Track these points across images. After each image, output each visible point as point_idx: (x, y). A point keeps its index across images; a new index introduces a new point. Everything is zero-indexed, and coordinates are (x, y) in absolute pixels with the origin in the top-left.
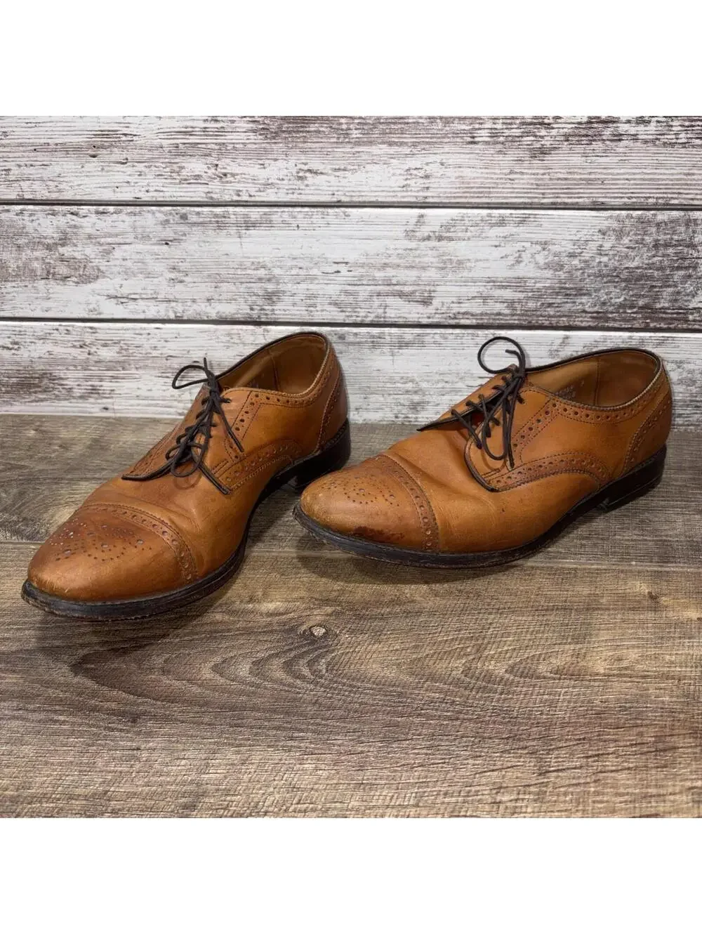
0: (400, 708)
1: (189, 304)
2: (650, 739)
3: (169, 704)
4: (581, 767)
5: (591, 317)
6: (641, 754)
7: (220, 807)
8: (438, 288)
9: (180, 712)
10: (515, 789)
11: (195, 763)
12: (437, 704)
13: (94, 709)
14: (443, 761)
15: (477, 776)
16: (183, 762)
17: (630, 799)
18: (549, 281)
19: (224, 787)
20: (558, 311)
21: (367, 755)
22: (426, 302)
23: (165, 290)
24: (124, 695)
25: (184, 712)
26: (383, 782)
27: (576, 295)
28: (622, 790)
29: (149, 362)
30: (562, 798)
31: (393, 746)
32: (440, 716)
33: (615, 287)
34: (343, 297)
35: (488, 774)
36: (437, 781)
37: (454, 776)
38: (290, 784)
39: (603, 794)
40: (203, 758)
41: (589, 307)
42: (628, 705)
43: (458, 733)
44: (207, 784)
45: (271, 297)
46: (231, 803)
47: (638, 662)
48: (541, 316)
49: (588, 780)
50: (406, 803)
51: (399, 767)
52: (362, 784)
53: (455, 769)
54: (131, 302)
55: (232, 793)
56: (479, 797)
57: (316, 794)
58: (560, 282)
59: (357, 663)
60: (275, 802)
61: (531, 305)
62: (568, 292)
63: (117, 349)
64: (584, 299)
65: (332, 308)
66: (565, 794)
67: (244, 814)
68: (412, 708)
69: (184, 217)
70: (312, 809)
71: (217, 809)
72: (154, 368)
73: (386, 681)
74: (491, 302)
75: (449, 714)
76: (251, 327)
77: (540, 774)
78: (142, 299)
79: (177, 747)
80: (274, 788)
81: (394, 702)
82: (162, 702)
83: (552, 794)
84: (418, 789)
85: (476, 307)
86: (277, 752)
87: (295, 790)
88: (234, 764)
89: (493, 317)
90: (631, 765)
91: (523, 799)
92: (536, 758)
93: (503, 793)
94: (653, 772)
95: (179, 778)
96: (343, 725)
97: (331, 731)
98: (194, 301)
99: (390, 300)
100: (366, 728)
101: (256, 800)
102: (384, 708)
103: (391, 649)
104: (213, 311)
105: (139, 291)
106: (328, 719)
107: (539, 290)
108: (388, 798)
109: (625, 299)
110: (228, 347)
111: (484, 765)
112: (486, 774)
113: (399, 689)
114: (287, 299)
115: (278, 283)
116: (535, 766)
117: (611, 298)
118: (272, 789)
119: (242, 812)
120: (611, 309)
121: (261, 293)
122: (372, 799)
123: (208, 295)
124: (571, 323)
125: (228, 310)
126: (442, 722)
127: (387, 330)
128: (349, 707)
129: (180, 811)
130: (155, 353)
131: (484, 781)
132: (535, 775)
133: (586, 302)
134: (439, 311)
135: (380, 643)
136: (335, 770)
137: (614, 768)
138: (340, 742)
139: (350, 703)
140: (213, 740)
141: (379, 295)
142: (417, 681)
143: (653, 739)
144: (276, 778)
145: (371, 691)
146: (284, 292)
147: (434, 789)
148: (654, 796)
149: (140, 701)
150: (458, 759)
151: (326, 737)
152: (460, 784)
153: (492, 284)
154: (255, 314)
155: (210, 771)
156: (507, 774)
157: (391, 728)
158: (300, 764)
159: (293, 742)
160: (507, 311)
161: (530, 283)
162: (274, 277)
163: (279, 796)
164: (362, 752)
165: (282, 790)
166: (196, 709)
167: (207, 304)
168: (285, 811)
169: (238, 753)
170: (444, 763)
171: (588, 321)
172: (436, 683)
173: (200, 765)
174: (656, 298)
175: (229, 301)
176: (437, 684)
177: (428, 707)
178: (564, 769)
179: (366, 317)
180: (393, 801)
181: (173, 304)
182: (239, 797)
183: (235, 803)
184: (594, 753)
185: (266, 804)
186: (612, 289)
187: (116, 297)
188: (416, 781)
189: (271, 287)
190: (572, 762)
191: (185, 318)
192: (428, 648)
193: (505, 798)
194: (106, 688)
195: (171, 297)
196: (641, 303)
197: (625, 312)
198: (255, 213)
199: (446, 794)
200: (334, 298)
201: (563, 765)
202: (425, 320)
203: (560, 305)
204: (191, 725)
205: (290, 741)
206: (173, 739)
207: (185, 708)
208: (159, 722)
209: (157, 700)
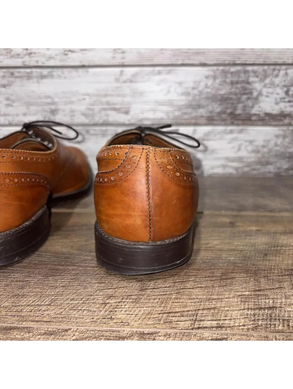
0: (63, 263)
1: (15, 117)
4: (169, 287)
5: (206, 119)
6: (210, 281)
8: (132, 106)
10: (121, 297)
12: (88, 261)
14: (78, 285)
15: (98, 291)
17: (198, 301)
20: (189, 117)
21: (30, 282)
22: (127, 113)
23: (4, 110)
26: (33, 294)
27: (197, 108)
28: (194, 297)
30: (152, 301)
31: (50, 278)
34: (88, 112)
35: (106, 290)
36: (70, 294)
37: (82, 291)
39: (180, 299)
41: (205, 114)
42: (207, 261)
43: (95, 273)
45: (54, 112)
47: (217, 245)
49: (172, 293)
50: (42, 304)
51: (48, 287)
52: (18, 295)
53: (84, 289)
56: (94, 301)
58: (190, 102)
61: (177, 113)
62: (194, 107)
64: (201, 110)
65: (83, 117)
66: (154, 299)
69: (12, 74)
74: (157, 112)
75: (93, 265)
77: (141, 290)
83: (145, 299)
84: (55, 297)
85: (151, 115)
90: (203, 286)
91: (124, 302)
92: (141, 283)
93: (112, 299)
94: (217, 288)
98: (17, 115)
100: (37, 271)
102: (53, 263)
103: (72, 241)
106: (15, 267)
108: (32, 301)
109: (221, 110)
111: (105, 286)
112: (104, 290)
113: (67, 256)
114: (61, 113)
115: (56, 105)
116: (139, 286)
117: (214, 109)
120: (215, 115)
121: (49, 110)
122: (20, 302)
123: (24, 112)
124: (197, 122)
126: (87, 268)
128: (32, 262)
131: (101, 293)
132: (138, 291)
133: (202, 112)
134: (133, 118)
135: (66, 239)
136: (4, 289)
137: (191, 287)
141: (104, 109)
142: (80, 252)
143: (220, 274)
145: (49, 256)
146: (60, 110)
147: (65, 297)
148: (215, 299)
150: (89, 284)
151: (8, 274)
152: (84, 295)
156: (119, 290)
157: (53, 271)
160: (166, 117)
162: (55, 102)
167: (24, 116)
171: (204, 121)
174: (235, 109)
176: (91, 253)
177: (82, 262)
178: (158, 288)
180: (34, 303)
181: (8, 117)
184: (180, 281)
186: (214, 105)
188: (56, 293)
190: (164, 285)
193: (111, 302)
195: (6, 114)
197: (221, 117)
198: (45, 72)
199: (72, 300)
200: (83, 112)
201: (157, 286)
202: (127, 122)
203: (190, 114)
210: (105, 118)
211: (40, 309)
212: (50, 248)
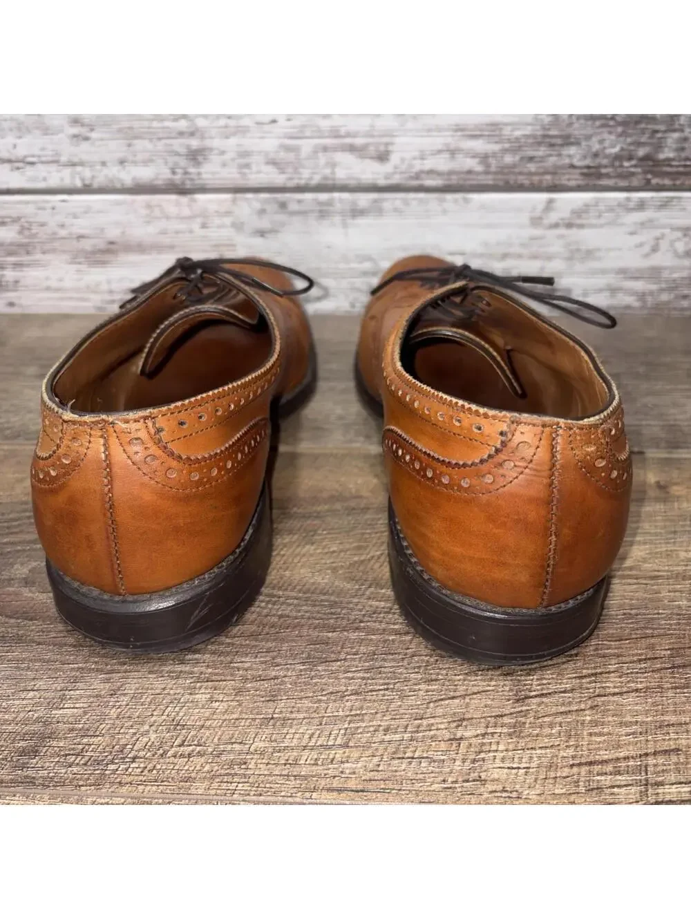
0: (332, 621)
1: (98, 167)
2: (664, 652)
3: (25, 622)
4: (572, 690)
5: (582, 174)
6: (653, 671)
7: (72, 752)
8: (397, 140)
10: (482, 720)
11: (47, 695)
12: (382, 615)
14: (386, 687)
15: (432, 705)
16: (31, 694)
17: (640, 730)
18: (530, 128)
19: (80, 726)
20: (540, 167)
21: (282, 681)
22: (383, 157)
23: (68, 151)
25: (44, 632)
26: (301, 716)
27: (562, 145)
28: (628, 718)
29: (57, 244)
30: (547, 731)
31: (320, 668)
32: (384, 630)
33: (610, 133)
34: (282, 154)
35: (447, 702)
36: (376, 713)
37: (400, 706)
38: (173, 720)
39: (603, 724)
40: (59, 688)
41: (580, 160)
42: (633, 612)
43: (408, 651)
44: (58, 722)
45: (195, 156)
46: (87, 747)
47: (645, 560)
48: (521, 173)
49: (583, 706)
50: (330, 743)
51: (325, 695)
52: (272, 718)
53: (401, 698)
54: (28, 168)
55: (92, 734)
56: (432, 733)
57: (208, 733)
58: (544, 129)
59: (281, 568)
60: (149, 744)
61: (509, 159)
62: (554, 141)
63: (16, 227)
64: (572, 150)
65: (270, 169)
66: (551, 726)
67: (103, 760)
68: (348, 621)
70: (199, 752)
71: (66, 755)
72: (64, 252)
73: (316, 589)
74: (459, 157)
75: (396, 627)
76: (173, 197)
77: (518, 701)
78: (42, 162)
79: (26, 674)
80: (151, 726)
81: (325, 614)
82: (18, 618)
83: (533, 726)
84: (349, 724)
85: (442, 163)
86: (160, 679)
87: (178, 728)
88: (100, 696)
89: (462, 176)
90: (640, 686)
91: (493, 734)
92: (511, 680)
93: (466, 726)
94: (670, 694)
95: (22, 715)
96: (254, 643)
97: (237, 652)
98: (104, 164)
99: (341, 157)
100: (285, 646)
101: (123, 742)
102: (310, 622)
103: (326, 550)
104: (128, 176)
105: (37, 152)
106: (235, 637)
107: (517, 139)
108: (307, 736)
109: (622, 149)
110: (148, 222)
111: (442, 691)
112: (443, 702)
113: (332, 598)
114: (214, 158)
115: (203, 138)
116: (511, 690)
117: (605, 148)
118: (146, 727)
119: (100, 758)
120: (605, 162)
121: (183, 151)
122: (285, 738)
123: (121, 155)
124: (557, 182)
125: (145, 174)
126: (387, 637)
127: (336, 195)
128: (265, 621)
129: (15, 759)
130: (63, 233)
131: (440, 711)
132: (511, 702)
133: (574, 154)
134: (398, 170)
135: (312, 544)
136: (237, 701)
137: (616, 690)
138: (247, 665)
139: (266, 616)
140: (76, 666)
141: (325, 149)
142: (357, 587)
143: (669, 652)
144: (155, 713)
145: (296, 601)
146: (211, 149)
147: (371, 724)
148: (673, 725)
150: (405, 683)
151: (229, 659)
152: (407, 716)
153: (459, 133)
154: (178, 178)
155: (66, 706)
156: (473, 701)
157: (318, 646)
158: (191, 694)
159: (184, 665)
160: (479, 168)
161: (507, 131)
162: (197, 130)
163: (155, 736)
164: (276, 678)
165: (161, 728)
167: (120, 167)
168: (162, 755)
169: (108, 680)
170: (387, 689)
171: (576, 180)
172: (382, 589)
173: (54, 699)
174: (659, 147)
175: (147, 162)
176: (383, 591)
177: (370, 619)
178: (550, 694)
179: (311, 179)
180: (313, 740)
181: (79, 169)
182: (99, 738)
183: (93, 746)
184: (590, 671)
185: (135, 748)
186: (606, 136)
187: (9, 161)
188: (348, 713)
189: (195, 143)
190: (560, 684)
191: (95, 185)
192: (375, 548)
193: (467, 734)
195: (76, 160)
196: (641, 152)
197: (621, 166)
199: (387, 730)
200: (272, 156)
201: (548, 688)
202: (382, 182)
203: (543, 159)
204: (50, 647)
205: (180, 666)
206: (23, 666)
207: (46, 626)
208: (8, 645)
209: (11, 617)
210: (328, 171)
211: (331, 757)
212: (287, 573)
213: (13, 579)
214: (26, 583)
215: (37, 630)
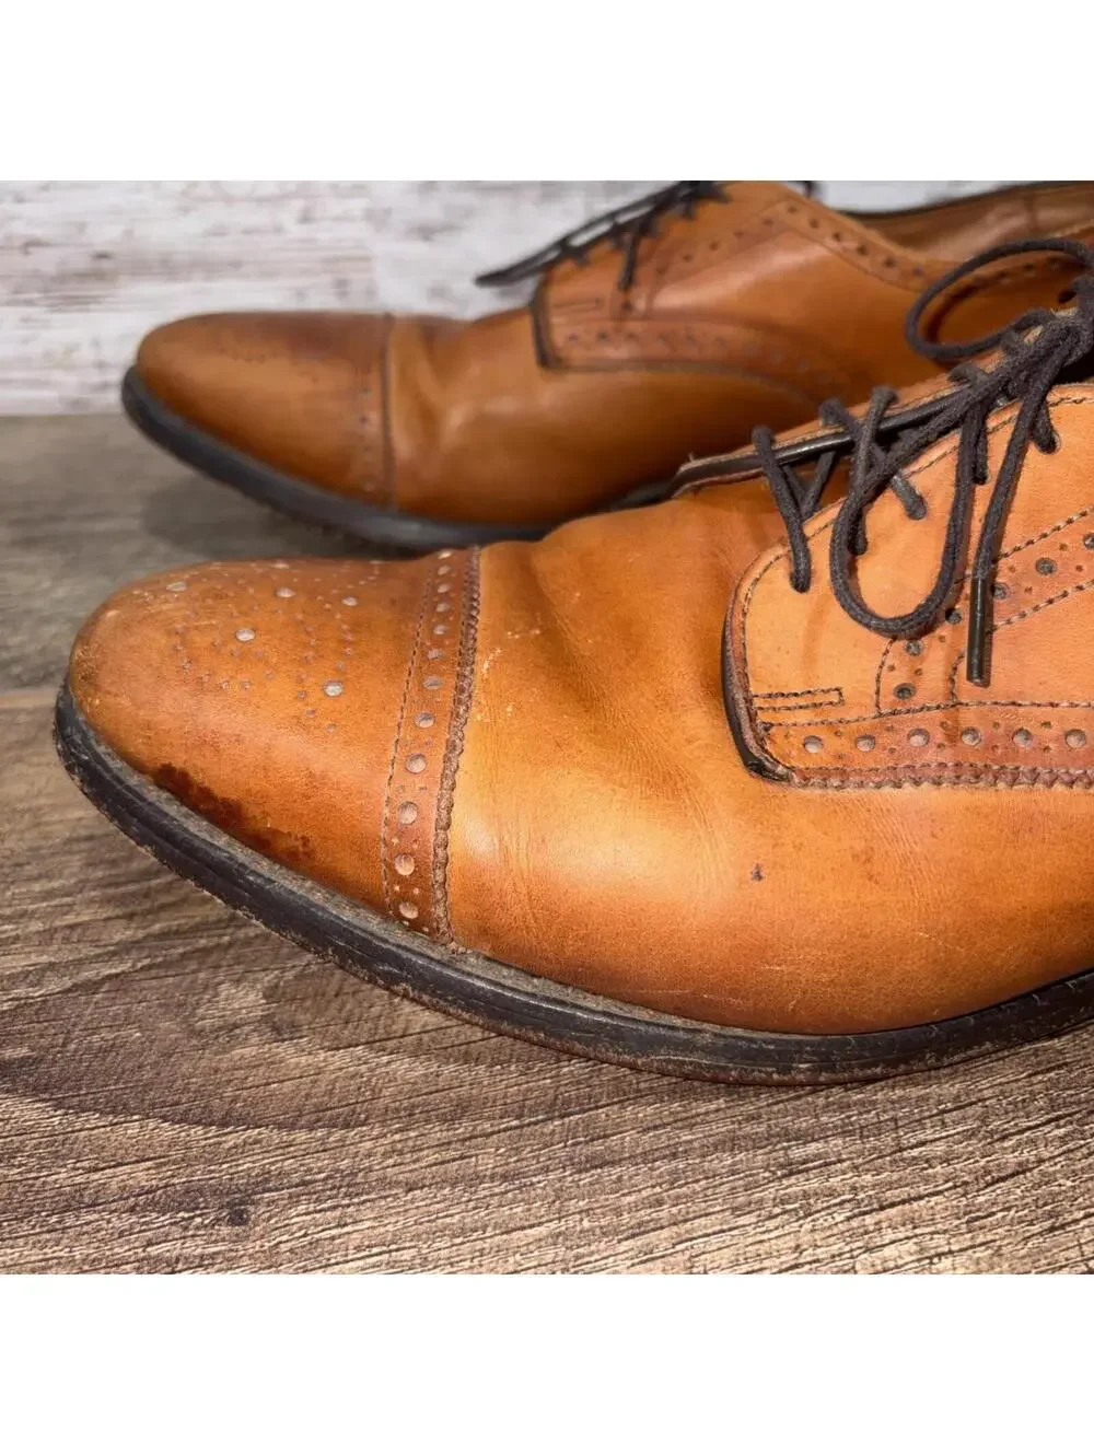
3: (338, 1134)
9: (386, 1155)
13: (73, 1202)
21: (1043, 1174)
24: (168, 1131)
25: (401, 1152)
82: (311, 1129)
86: (771, 1224)
97: (895, 1120)
100: (986, 1088)
140: (543, 1230)
149: (231, 1140)
151: (888, 1141)
158: (868, 1250)
159: (801, 1177)
164: (1022, 1169)
166: (438, 1133)
169: (647, 1255)
194: (94, 1119)
204: (446, 1191)
205: (793, 1180)
206: (406, 1255)
207: (397, 1137)
208: (329, 1203)
209: (292, 1127)
213: (236, 1026)
214: (276, 1029)
215: (382, 1149)
